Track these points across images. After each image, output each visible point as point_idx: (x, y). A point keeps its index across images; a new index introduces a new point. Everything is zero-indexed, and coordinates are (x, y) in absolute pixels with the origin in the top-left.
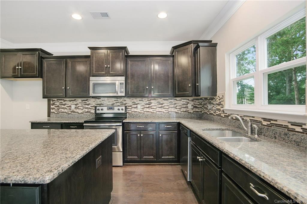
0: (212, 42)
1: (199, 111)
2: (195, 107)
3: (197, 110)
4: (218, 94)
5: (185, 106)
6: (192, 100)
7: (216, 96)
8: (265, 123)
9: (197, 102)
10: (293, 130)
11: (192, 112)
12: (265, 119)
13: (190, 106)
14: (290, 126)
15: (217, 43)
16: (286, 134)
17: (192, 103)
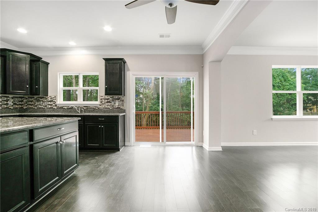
0: (42, 59)
1: (18, 107)
2: (15, 104)
3: (16, 106)
4: (49, 94)
5: (5, 102)
6: (12, 98)
7: (48, 96)
8: (85, 108)
9: (16, 99)
10: (96, 109)
11: (12, 108)
12: (85, 107)
13: (10, 103)
14: (94, 108)
15: (49, 63)
16: (93, 110)
17: (12, 100)
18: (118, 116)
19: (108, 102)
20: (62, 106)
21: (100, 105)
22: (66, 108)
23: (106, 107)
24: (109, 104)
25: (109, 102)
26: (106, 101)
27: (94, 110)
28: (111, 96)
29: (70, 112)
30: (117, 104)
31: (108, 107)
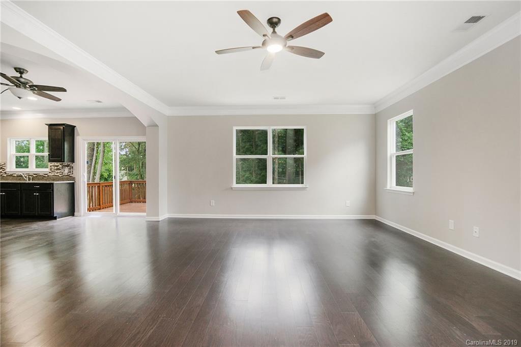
8: (35, 176)
14: (44, 175)
18: (53, 184)
19: (57, 169)
20: (12, 173)
21: (50, 173)
22: (15, 175)
23: (56, 174)
24: (59, 171)
25: (59, 169)
26: (56, 168)
27: (43, 177)
28: (61, 163)
29: (20, 180)
30: (66, 170)
31: (58, 174)
